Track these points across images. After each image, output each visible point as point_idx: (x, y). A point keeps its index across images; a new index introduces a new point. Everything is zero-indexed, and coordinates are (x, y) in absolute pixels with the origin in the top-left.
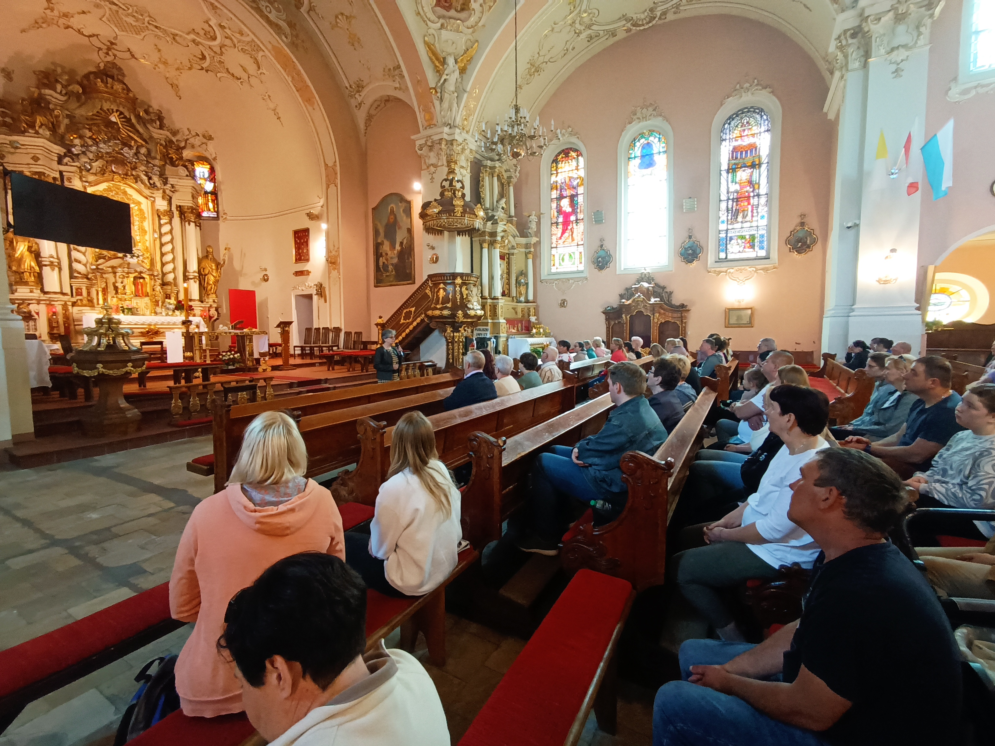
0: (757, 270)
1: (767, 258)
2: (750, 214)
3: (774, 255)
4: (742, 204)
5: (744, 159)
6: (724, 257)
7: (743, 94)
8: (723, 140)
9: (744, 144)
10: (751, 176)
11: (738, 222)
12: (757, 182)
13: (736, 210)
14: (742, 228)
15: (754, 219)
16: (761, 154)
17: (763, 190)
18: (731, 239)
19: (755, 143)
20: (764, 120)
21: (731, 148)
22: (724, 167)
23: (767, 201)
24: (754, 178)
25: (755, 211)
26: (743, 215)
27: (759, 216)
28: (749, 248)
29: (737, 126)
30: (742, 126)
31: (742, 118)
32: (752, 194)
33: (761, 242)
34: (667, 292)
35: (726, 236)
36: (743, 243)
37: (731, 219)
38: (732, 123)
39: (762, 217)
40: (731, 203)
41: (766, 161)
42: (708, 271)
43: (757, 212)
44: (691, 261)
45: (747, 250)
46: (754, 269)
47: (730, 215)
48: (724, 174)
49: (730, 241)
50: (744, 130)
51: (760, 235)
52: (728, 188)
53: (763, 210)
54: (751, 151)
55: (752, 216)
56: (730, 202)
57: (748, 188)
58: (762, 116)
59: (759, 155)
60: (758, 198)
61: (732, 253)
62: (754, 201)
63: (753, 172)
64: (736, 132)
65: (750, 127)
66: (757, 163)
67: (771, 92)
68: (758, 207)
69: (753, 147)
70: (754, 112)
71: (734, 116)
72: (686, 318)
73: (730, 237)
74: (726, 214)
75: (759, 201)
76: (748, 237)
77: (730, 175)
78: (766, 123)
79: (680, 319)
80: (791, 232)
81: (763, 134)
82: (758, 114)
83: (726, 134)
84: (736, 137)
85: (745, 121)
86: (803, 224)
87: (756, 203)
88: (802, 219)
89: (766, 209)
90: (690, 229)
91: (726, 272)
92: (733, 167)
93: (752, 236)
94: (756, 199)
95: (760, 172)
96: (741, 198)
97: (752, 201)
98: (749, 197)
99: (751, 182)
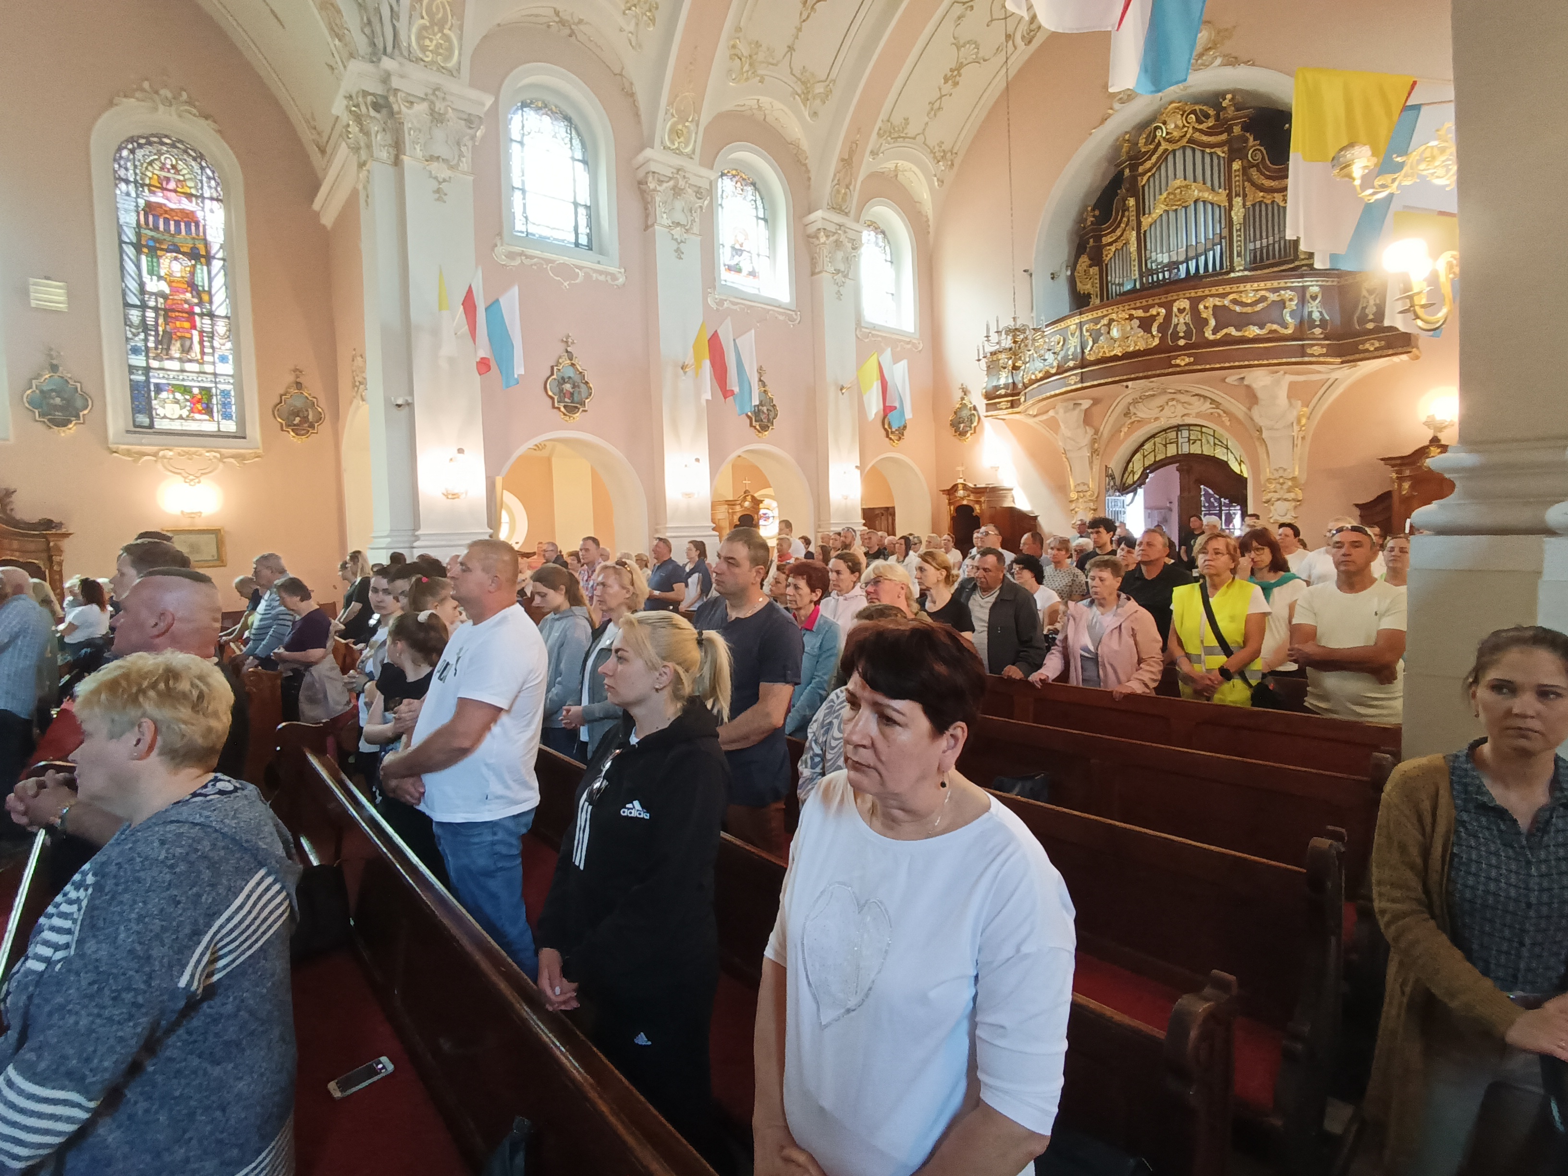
0: (223, 457)
1: (240, 435)
2: (197, 347)
3: (254, 431)
4: (178, 324)
5: (173, 236)
6: (147, 424)
7: (161, 108)
8: (121, 179)
9: (172, 206)
10: (193, 274)
11: (171, 358)
12: (206, 288)
13: (164, 331)
14: (183, 371)
15: (206, 358)
16: (209, 238)
18: (159, 388)
19: (193, 212)
20: (209, 178)
21: (141, 202)
22: (128, 236)
23: (229, 330)
24: (198, 280)
25: (206, 344)
26: (182, 346)
27: (216, 356)
28: (200, 412)
29: (151, 163)
30: (162, 169)
31: (160, 153)
32: (197, 310)
33: (226, 405)
36: (187, 400)
37: (156, 348)
38: (140, 153)
39: (223, 359)
40: (153, 315)
41: (220, 255)
42: (109, 448)
43: (213, 347)
44: (64, 423)
45: (197, 416)
46: (218, 455)
47: (152, 339)
48: (129, 250)
49: (157, 392)
50: (168, 180)
51: (223, 391)
52: (142, 285)
53: (224, 347)
54: (188, 226)
55: (203, 353)
56: (150, 314)
57: (188, 296)
58: (202, 168)
59: (205, 240)
60: (212, 320)
61: (165, 417)
62: (203, 324)
63: (194, 266)
64: (148, 174)
65: (181, 178)
66: (203, 252)
67: (220, 132)
68: (212, 338)
69: (190, 219)
70: (185, 152)
71: (142, 141)
72: (60, 551)
73: (157, 386)
74: (142, 336)
75: (213, 325)
76: (196, 391)
77: (144, 258)
78: (213, 183)
79: (44, 555)
80: (281, 396)
81: (207, 202)
82: (195, 159)
83: (127, 169)
84: (149, 185)
85: (168, 162)
86: (299, 385)
87: (207, 328)
88: (298, 377)
89: (229, 345)
90: (51, 349)
91: (155, 455)
92: (151, 243)
93: (206, 391)
94: (207, 321)
95: (209, 272)
96: (173, 310)
97: (198, 324)
98: (191, 314)
99: (192, 286)
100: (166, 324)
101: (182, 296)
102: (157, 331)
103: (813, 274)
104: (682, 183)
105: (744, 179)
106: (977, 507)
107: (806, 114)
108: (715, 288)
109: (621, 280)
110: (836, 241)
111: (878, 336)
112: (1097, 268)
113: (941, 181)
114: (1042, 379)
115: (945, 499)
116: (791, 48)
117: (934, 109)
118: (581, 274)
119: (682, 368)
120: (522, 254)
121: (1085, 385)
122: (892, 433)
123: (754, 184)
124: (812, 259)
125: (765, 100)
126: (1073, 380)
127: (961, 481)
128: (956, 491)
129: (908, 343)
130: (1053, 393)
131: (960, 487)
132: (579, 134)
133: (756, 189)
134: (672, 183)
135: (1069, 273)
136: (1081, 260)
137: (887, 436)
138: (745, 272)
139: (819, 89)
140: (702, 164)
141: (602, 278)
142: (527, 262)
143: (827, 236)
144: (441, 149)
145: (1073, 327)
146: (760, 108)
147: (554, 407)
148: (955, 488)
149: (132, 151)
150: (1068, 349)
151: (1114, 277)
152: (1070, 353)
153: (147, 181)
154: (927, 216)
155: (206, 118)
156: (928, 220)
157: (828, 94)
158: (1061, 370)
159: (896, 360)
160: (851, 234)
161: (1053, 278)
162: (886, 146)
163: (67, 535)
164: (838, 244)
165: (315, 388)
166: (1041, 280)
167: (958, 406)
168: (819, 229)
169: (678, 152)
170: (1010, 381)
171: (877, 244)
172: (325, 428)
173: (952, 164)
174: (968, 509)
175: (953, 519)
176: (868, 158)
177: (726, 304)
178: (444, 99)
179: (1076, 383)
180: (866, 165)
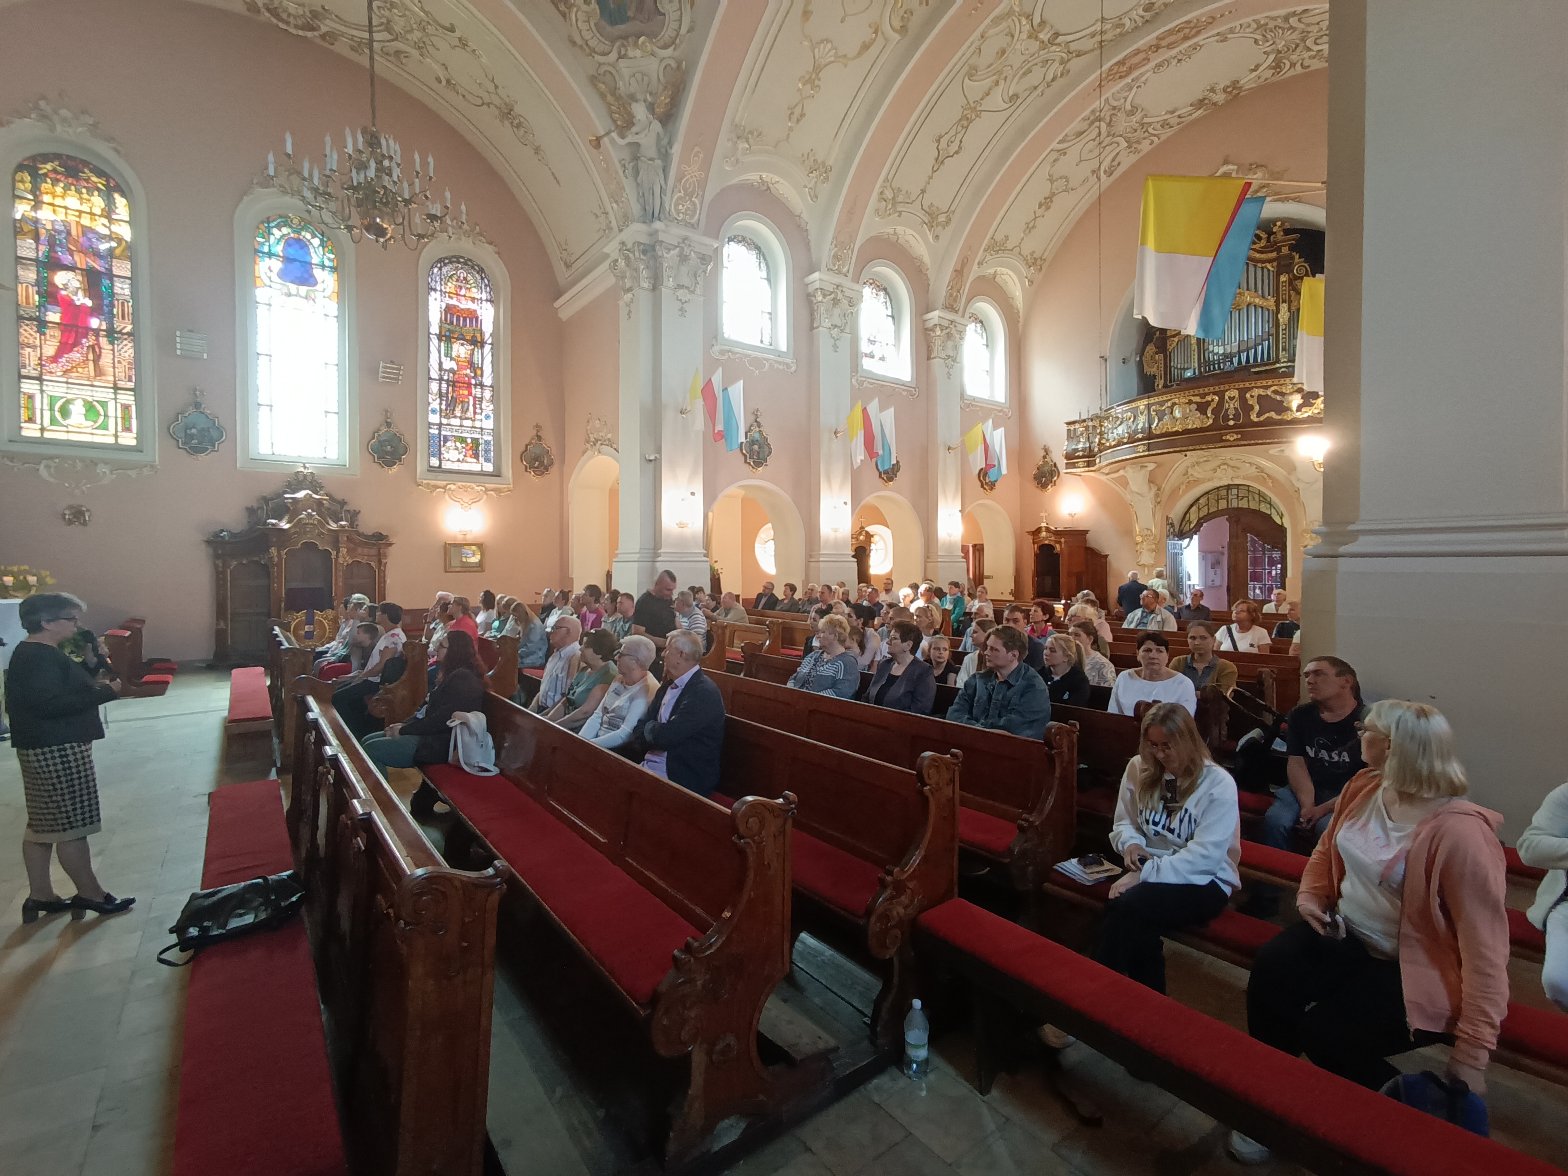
1: (497, 474)
2: (471, 408)
3: (508, 471)
4: (461, 392)
5: (461, 328)
6: (437, 464)
7: (463, 237)
8: (432, 289)
9: (462, 306)
10: (472, 355)
11: (455, 417)
13: (452, 397)
14: (461, 426)
15: (477, 417)
16: (484, 329)
17: (487, 380)
18: (446, 439)
19: (475, 311)
20: (486, 285)
21: (444, 306)
22: (435, 329)
23: (492, 396)
25: (478, 406)
26: (462, 407)
27: (484, 414)
28: (471, 457)
29: (451, 277)
30: (457, 281)
31: (457, 269)
32: (473, 381)
33: (487, 451)
34: (348, 511)
35: (440, 434)
36: (463, 448)
37: (446, 410)
38: (444, 270)
39: (487, 417)
40: (446, 386)
41: (490, 341)
42: (418, 482)
43: (481, 409)
44: (390, 464)
45: (469, 459)
46: (483, 489)
47: (444, 403)
48: (435, 341)
49: (445, 442)
50: (461, 288)
51: (486, 441)
52: (441, 364)
53: (488, 408)
54: (471, 321)
55: (475, 413)
56: (444, 385)
57: (468, 371)
58: (482, 279)
59: (481, 330)
61: (449, 460)
62: (477, 392)
63: (473, 350)
64: (449, 284)
65: (469, 286)
66: (479, 340)
67: (498, 253)
68: (481, 402)
69: (472, 316)
70: (473, 267)
71: (447, 261)
72: (385, 556)
73: (445, 436)
74: (438, 400)
75: (482, 393)
76: (469, 441)
77: (442, 344)
78: (488, 289)
79: (376, 559)
80: (527, 446)
81: (484, 302)
82: (478, 273)
83: (436, 282)
84: (449, 293)
85: (462, 275)
86: (539, 438)
87: (479, 395)
88: (538, 431)
89: (492, 407)
90: (386, 412)
91: (444, 487)
92: (448, 334)
93: (476, 441)
94: (479, 390)
95: (482, 354)
96: (458, 382)
97: (473, 391)
98: (469, 384)
99: (471, 364)
100: (454, 391)
101: (464, 372)
102: (447, 397)
103: (929, 358)
104: (840, 296)
105: (878, 286)
106: (1058, 546)
107: (931, 238)
108: (857, 372)
109: (794, 368)
110: (948, 333)
111: (977, 406)
112: (1162, 355)
113: (1031, 282)
114: (1115, 446)
115: (1030, 538)
116: (923, 191)
117: (1029, 228)
118: (767, 365)
119: (835, 433)
120: (729, 351)
121: (1151, 453)
122: (986, 484)
123: (885, 290)
124: (929, 347)
125: (900, 229)
126: (1141, 448)
127: (1044, 525)
128: (1040, 532)
129: (1000, 411)
130: (1124, 458)
131: (1044, 529)
132: (765, 259)
133: (887, 293)
134: (833, 296)
135: (1138, 359)
136: (1148, 348)
137: (982, 486)
138: (877, 357)
139: (942, 218)
140: (852, 281)
141: (781, 367)
142: (732, 357)
143: (942, 330)
144: (686, 281)
145: (1142, 407)
146: (895, 234)
147: (746, 462)
148: (1039, 530)
149: (440, 269)
150: (1137, 425)
151: (1177, 362)
152: (1140, 427)
153: (448, 290)
154: (1017, 309)
155: (490, 243)
156: (1019, 312)
157: (948, 221)
158: (1132, 440)
159: (995, 427)
160: (959, 327)
161: (1124, 363)
162: (988, 257)
163: (391, 545)
164: (949, 336)
165: (550, 441)
166: (1113, 365)
167: (1041, 463)
168: (936, 325)
169: (839, 272)
170: (1088, 445)
171: (976, 331)
172: (554, 470)
173: (1041, 268)
174: (1050, 547)
175: (1036, 555)
176: (975, 267)
177: (865, 384)
178: (690, 246)
179: (1143, 451)
180: (975, 272)
